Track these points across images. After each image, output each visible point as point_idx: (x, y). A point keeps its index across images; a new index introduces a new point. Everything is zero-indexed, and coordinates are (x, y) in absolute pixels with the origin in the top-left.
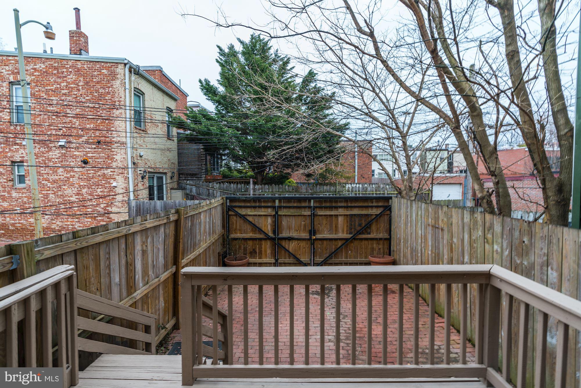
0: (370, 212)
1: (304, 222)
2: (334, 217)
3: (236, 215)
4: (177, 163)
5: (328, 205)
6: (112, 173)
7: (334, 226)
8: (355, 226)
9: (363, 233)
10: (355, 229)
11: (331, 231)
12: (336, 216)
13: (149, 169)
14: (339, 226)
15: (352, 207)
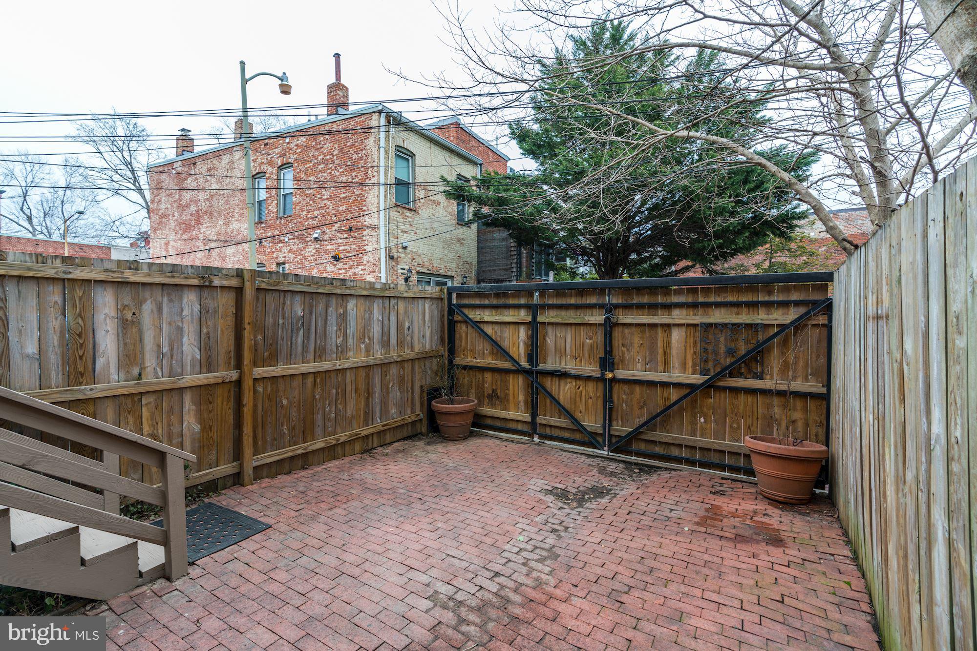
0: (761, 317)
1: (590, 339)
2: (660, 330)
3: (465, 322)
4: (475, 262)
5: (646, 300)
6: (362, 272)
7: (660, 351)
8: (716, 353)
9: (741, 375)
10: (717, 363)
11: (650, 363)
12: (667, 327)
13: (418, 269)
14: (674, 352)
15: (707, 305)
